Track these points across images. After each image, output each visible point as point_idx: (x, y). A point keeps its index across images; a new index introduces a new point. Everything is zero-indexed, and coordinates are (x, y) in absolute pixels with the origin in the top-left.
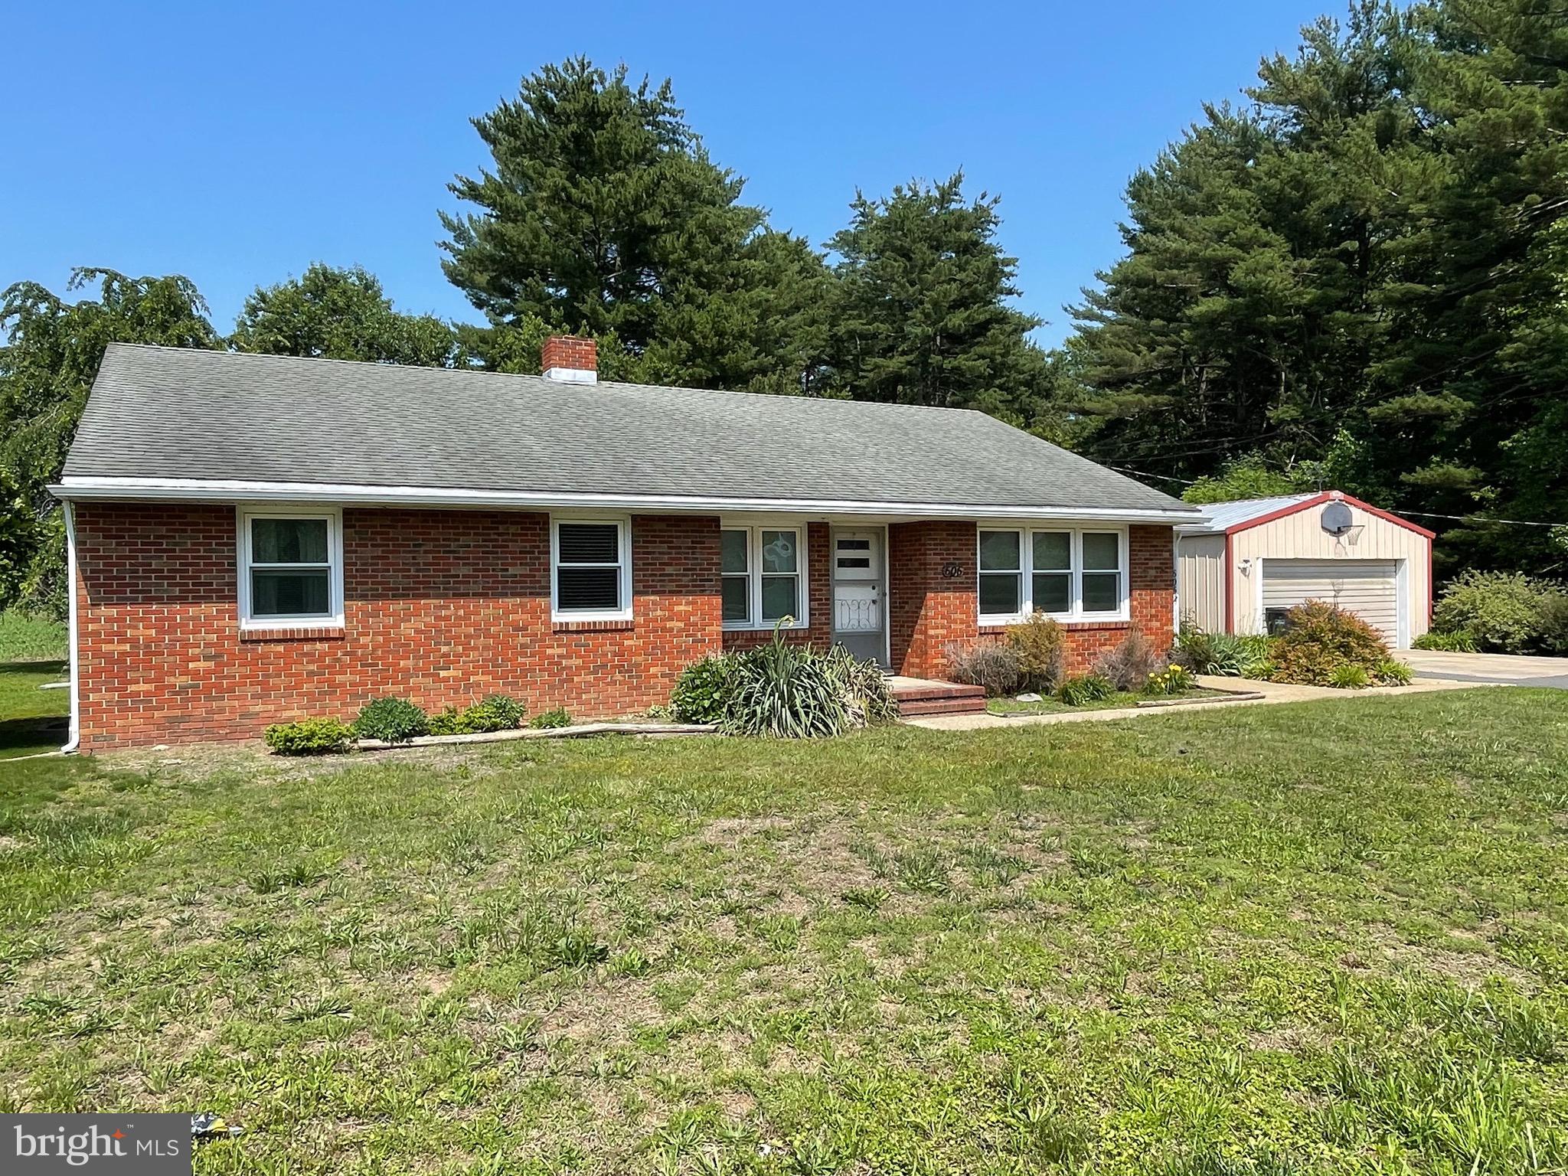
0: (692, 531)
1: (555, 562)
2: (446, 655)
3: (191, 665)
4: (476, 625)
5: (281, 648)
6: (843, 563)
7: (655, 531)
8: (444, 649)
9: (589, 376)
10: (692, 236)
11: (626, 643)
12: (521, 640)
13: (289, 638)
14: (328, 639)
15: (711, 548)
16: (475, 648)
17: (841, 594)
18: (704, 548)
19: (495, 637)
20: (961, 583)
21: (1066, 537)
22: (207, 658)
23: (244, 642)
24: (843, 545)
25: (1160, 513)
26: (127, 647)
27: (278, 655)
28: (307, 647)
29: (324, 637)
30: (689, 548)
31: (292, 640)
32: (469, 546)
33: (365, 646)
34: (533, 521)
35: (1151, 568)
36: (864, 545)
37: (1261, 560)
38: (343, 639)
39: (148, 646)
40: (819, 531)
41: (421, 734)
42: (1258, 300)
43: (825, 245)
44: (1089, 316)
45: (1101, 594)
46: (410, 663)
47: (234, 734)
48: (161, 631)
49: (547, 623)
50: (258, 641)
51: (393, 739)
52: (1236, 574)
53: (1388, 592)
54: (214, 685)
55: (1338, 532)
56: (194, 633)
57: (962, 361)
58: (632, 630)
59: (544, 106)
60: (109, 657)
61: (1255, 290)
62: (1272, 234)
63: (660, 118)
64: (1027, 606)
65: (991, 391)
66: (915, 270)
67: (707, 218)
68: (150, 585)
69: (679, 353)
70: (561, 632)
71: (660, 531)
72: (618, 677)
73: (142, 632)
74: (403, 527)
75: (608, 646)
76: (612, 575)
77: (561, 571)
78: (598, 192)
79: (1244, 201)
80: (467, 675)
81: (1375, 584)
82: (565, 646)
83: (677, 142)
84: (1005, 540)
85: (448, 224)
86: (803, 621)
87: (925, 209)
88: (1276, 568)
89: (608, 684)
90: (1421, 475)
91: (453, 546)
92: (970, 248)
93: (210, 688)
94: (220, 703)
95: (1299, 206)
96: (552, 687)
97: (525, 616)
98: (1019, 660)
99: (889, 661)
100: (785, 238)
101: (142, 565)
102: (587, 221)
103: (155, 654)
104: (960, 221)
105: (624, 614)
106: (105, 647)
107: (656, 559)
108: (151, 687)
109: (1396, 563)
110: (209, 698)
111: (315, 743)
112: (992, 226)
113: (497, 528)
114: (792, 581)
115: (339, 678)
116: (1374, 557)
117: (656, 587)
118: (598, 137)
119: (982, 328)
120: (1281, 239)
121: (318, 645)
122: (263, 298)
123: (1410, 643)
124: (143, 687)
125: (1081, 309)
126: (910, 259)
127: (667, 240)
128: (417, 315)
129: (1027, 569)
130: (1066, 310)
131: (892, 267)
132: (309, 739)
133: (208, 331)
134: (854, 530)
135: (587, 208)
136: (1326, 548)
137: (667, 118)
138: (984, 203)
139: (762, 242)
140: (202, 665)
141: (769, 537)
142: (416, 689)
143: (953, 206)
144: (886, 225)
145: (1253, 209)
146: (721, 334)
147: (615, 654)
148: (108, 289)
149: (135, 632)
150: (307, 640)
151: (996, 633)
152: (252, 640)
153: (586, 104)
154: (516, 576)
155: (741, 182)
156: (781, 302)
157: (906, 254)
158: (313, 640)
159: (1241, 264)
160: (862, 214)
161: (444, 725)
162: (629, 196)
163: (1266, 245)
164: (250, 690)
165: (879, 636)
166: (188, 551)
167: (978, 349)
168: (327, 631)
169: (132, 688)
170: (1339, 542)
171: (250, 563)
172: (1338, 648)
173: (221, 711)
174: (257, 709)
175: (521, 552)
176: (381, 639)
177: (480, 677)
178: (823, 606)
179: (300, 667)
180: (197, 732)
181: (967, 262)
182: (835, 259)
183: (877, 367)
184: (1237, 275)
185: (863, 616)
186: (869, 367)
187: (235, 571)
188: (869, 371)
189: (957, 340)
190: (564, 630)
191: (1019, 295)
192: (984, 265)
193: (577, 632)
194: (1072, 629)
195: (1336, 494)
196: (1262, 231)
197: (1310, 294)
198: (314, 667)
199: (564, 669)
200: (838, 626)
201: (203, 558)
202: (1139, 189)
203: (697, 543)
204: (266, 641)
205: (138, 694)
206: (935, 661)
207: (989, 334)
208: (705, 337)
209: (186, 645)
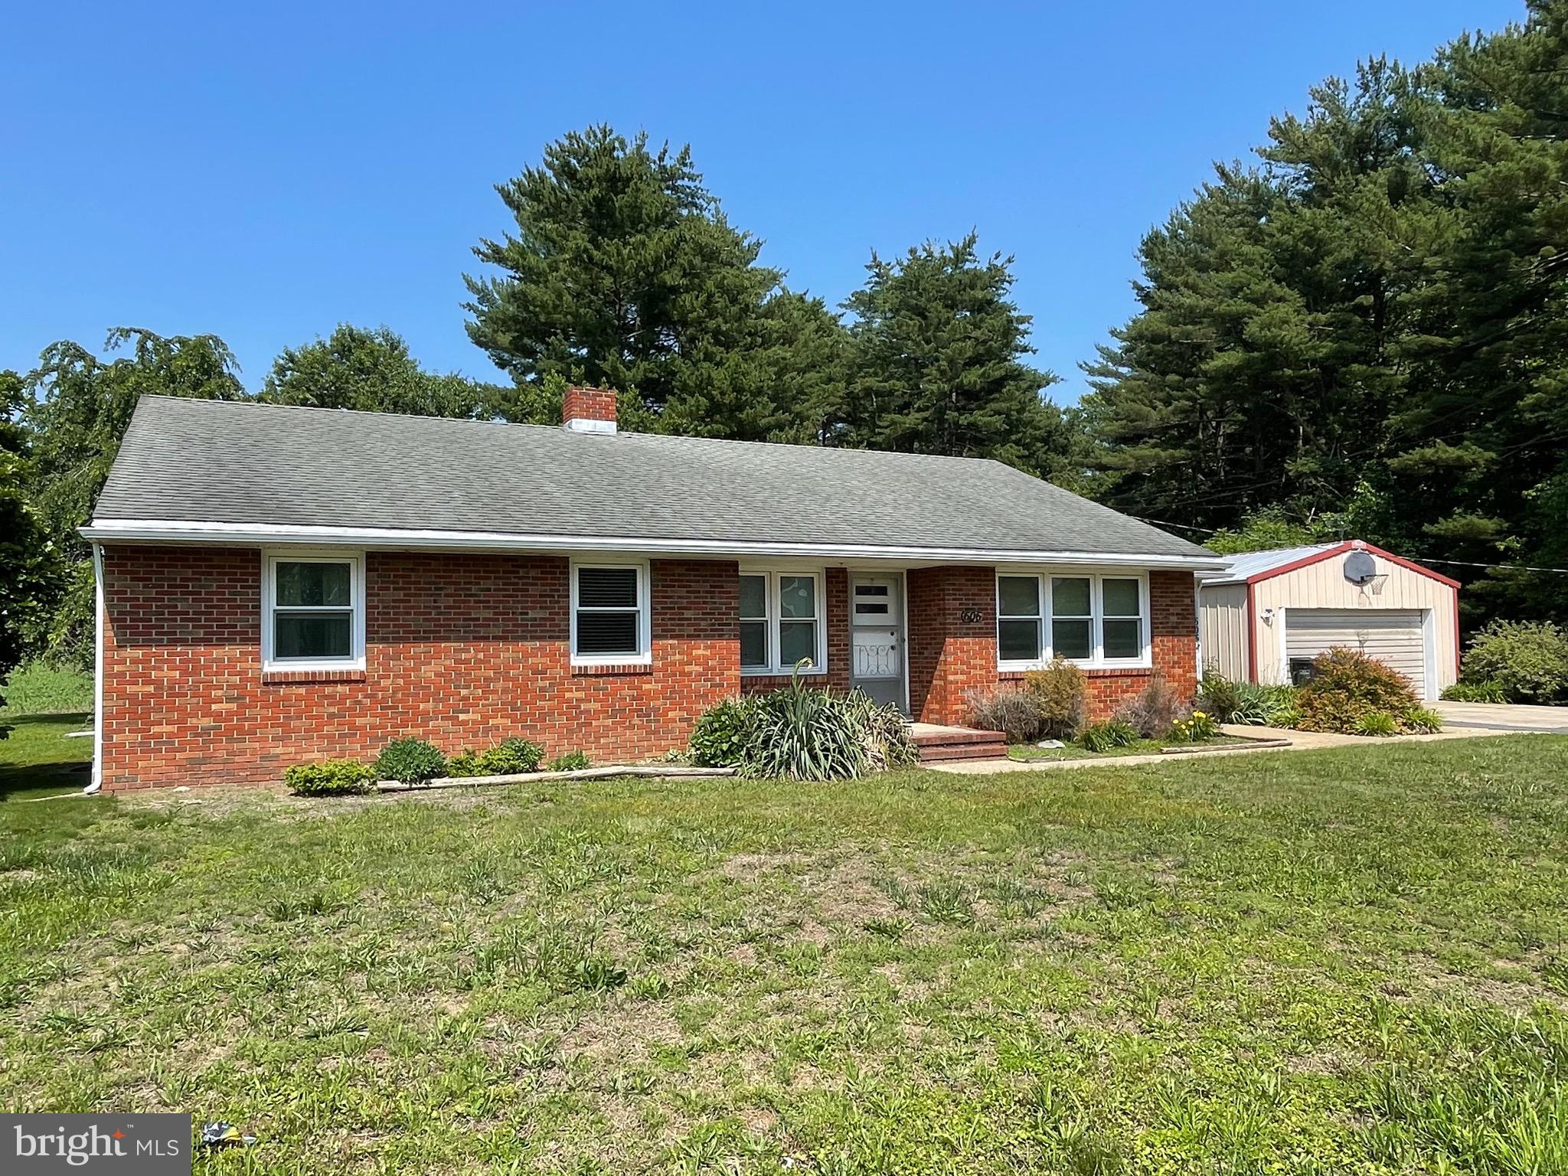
0: (711, 576)
1: (575, 606)
2: (465, 699)
3: (214, 707)
4: (496, 669)
5: (302, 690)
6: (863, 609)
7: (674, 575)
8: (464, 692)
9: (610, 427)
10: (710, 296)
11: (645, 687)
12: (540, 683)
13: (311, 681)
14: (349, 682)
15: (730, 592)
16: (494, 692)
17: (860, 640)
18: (723, 592)
19: (515, 679)
20: (980, 628)
21: (1086, 582)
22: (230, 700)
23: (266, 684)
24: (862, 591)
25: (1180, 558)
26: (151, 689)
27: (299, 698)
28: (328, 690)
29: (346, 680)
30: (707, 592)
31: (314, 683)
32: (489, 590)
33: (385, 689)
34: (552, 565)
35: (1173, 614)
36: (882, 591)
37: (1283, 610)
38: (364, 682)
39: (171, 688)
40: (837, 577)
41: (440, 775)
42: (1274, 355)
43: (841, 305)
44: (1105, 373)
45: (1122, 641)
46: (431, 705)
47: (255, 775)
48: (185, 673)
49: (566, 666)
50: (281, 683)
51: (412, 781)
52: (1259, 624)
53: (1414, 643)
54: (235, 728)
55: (1361, 582)
56: (216, 674)
57: (979, 417)
58: (651, 674)
59: (567, 172)
60: (133, 697)
61: (1270, 345)
62: (1286, 289)
63: (680, 182)
64: (1048, 652)
65: (1007, 446)
66: (929, 327)
67: (724, 277)
68: (175, 627)
69: (698, 409)
70: (580, 675)
71: (679, 575)
72: (636, 721)
73: (168, 674)
74: (425, 571)
75: (625, 690)
76: (631, 619)
77: (580, 615)
78: (619, 254)
79: (1257, 257)
80: (485, 719)
81: (1400, 635)
82: (583, 689)
83: (695, 205)
84: (1023, 587)
85: (471, 286)
86: (822, 667)
87: (940, 270)
88: (1299, 618)
89: (626, 728)
90: (1444, 526)
91: (474, 589)
92: (984, 307)
93: (232, 731)
94: (242, 745)
95: (1314, 260)
96: (571, 731)
97: (543, 660)
98: (1040, 706)
99: (908, 707)
100: (801, 299)
101: (169, 607)
102: (608, 281)
103: (178, 695)
104: (974, 280)
105: (643, 658)
106: (129, 689)
107: (676, 603)
108: (174, 728)
109: (1422, 613)
110: (231, 740)
111: (334, 784)
112: (1006, 285)
113: (518, 572)
114: (810, 627)
115: (359, 721)
116: (1398, 607)
117: (674, 631)
118: (619, 201)
119: (998, 384)
120: (1296, 294)
121: (339, 688)
122: (291, 358)
123: (1438, 694)
124: (166, 728)
125: (1097, 366)
126: (925, 318)
127: (686, 299)
128: (443, 375)
129: (1046, 615)
130: (1081, 366)
131: (908, 325)
132: (328, 780)
133: (238, 387)
134: (872, 576)
135: (608, 269)
136: (1348, 597)
137: (686, 182)
138: (998, 263)
139: (779, 303)
140: (224, 706)
141: (786, 581)
142: (435, 732)
143: (968, 266)
144: (901, 285)
145: (1267, 265)
146: (739, 390)
147: (633, 698)
148: (142, 348)
149: (160, 674)
150: (328, 682)
151: (1016, 679)
152: (275, 682)
153: (608, 170)
154: (535, 619)
155: (759, 245)
156: (798, 360)
157: (921, 313)
158: (335, 682)
159: (1256, 318)
160: (878, 275)
161: (462, 768)
162: (649, 257)
163: (1280, 299)
164: (270, 732)
165: (897, 682)
166: (213, 593)
167: (994, 406)
168: (349, 673)
169: (155, 729)
170: (1362, 592)
171: (274, 606)
172: (1365, 695)
173: (243, 752)
174: (278, 751)
175: (541, 596)
176: (401, 681)
177: (499, 721)
178: (841, 651)
179: (321, 709)
180: (218, 774)
181: (982, 320)
182: (850, 319)
183: (893, 423)
184: (1252, 329)
185: (882, 661)
186: (886, 424)
187: (259, 614)
188: (886, 427)
189: (972, 397)
190: (583, 673)
191: (1034, 352)
192: (998, 322)
193: (596, 676)
194: (1093, 676)
195: (1358, 544)
196: (1276, 287)
197: (1326, 347)
198: (334, 710)
199: (581, 712)
200: (856, 671)
201: (228, 600)
202: (1152, 247)
203: (716, 587)
204: (288, 684)
205: (160, 735)
206: (955, 707)
207: (1004, 390)
208: (723, 394)
209: (210, 686)
